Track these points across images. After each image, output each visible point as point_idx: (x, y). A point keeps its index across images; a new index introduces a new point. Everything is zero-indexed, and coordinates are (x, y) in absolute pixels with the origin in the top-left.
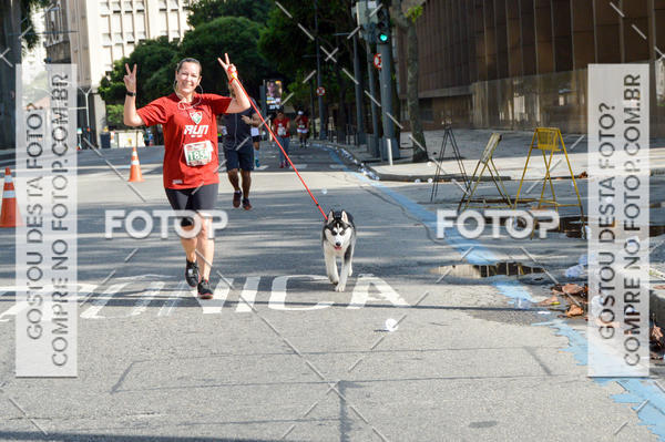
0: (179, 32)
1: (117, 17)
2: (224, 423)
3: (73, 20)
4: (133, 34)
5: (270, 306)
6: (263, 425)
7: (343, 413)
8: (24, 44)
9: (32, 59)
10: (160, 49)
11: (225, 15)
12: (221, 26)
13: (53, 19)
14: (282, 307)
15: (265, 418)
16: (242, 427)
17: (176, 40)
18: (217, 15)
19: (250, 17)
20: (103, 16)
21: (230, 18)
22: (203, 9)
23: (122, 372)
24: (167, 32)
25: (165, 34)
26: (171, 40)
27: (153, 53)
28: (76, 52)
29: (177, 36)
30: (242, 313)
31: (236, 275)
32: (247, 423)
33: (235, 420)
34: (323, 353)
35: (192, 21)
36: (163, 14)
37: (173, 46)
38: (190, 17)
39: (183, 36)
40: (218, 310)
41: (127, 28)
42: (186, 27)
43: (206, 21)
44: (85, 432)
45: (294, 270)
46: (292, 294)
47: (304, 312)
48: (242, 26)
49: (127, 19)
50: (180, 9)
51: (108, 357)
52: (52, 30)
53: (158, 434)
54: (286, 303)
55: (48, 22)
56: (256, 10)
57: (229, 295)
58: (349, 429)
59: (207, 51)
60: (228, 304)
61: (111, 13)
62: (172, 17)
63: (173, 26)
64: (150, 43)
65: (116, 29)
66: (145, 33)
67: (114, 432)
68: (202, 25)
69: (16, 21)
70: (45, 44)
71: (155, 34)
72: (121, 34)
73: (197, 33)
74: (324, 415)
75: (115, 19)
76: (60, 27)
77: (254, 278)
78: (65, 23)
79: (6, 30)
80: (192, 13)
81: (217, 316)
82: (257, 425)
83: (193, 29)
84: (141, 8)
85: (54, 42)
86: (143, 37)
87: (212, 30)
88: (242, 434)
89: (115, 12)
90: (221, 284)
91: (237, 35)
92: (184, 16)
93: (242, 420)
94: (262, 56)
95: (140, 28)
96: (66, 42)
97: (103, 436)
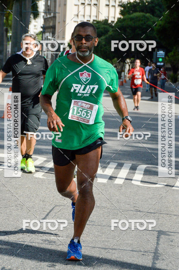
0: (114, 18)
1: (83, 6)
2: (94, 247)
3: (60, 6)
4: (90, 16)
5: (133, 182)
6: (114, 251)
7: (156, 249)
8: (32, 16)
9: (35, 24)
10: (103, 26)
11: (139, 12)
12: (137, 17)
13: (49, 4)
14: (139, 183)
15: (115, 247)
16: (102, 251)
17: (113, 22)
18: (135, 11)
19: (153, 15)
20: (76, 5)
21: (142, 14)
22: (129, 7)
23: (48, 211)
24: (108, 17)
25: (107, 18)
26: (110, 22)
27: (99, 28)
28: (59, 23)
29: (113, 20)
30: (117, 184)
31: (120, 161)
32: (105, 249)
33: (100, 246)
34: (154, 213)
35: (122, 13)
36: (107, 8)
37: (110, 25)
38: (121, 11)
39: (116, 20)
40: (105, 181)
41: (87, 13)
42: (118, 16)
43: (129, 14)
44: (22, 243)
45: (150, 162)
46: (146, 176)
47: (150, 188)
48: (148, 19)
49: (88, 8)
50: (117, 6)
51: (43, 201)
52: (48, 10)
53: (59, 249)
54: (142, 181)
55: (46, 5)
56: (156, 11)
57: (113, 173)
58: (157, 259)
59: (128, 30)
60: (111, 178)
61: (79, 4)
62: (112, 9)
63: (112, 14)
64: (98, 22)
65: (81, 13)
66: (96, 17)
67: (37, 245)
68: (127, 16)
69: (29, 5)
70: (43, 17)
71: (102, 18)
72: (84, 16)
73: (124, 20)
74: (146, 250)
75: (81, 7)
76: (52, 9)
77: (128, 164)
78: (55, 7)
79: (23, 8)
80: (122, 9)
81: (104, 185)
82: (111, 251)
83: (122, 17)
84: (96, 3)
85: (48, 16)
86: (95, 19)
87: (131, 19)
88: (102, 254)
89: (82, 4)
90: (110, 166)
91: (145, 23)
92: (118, 9)
93: (104, 247)
94: (156, 36)
95: (94, 13)
96: (55, 17)
97: (31, 246)
